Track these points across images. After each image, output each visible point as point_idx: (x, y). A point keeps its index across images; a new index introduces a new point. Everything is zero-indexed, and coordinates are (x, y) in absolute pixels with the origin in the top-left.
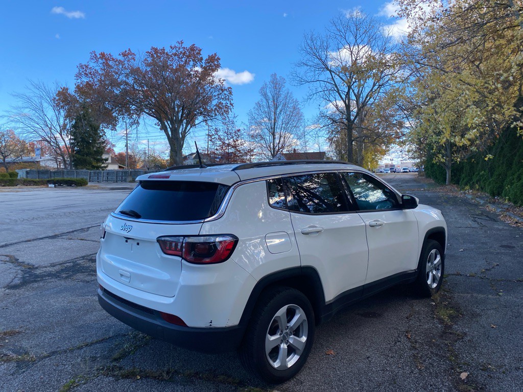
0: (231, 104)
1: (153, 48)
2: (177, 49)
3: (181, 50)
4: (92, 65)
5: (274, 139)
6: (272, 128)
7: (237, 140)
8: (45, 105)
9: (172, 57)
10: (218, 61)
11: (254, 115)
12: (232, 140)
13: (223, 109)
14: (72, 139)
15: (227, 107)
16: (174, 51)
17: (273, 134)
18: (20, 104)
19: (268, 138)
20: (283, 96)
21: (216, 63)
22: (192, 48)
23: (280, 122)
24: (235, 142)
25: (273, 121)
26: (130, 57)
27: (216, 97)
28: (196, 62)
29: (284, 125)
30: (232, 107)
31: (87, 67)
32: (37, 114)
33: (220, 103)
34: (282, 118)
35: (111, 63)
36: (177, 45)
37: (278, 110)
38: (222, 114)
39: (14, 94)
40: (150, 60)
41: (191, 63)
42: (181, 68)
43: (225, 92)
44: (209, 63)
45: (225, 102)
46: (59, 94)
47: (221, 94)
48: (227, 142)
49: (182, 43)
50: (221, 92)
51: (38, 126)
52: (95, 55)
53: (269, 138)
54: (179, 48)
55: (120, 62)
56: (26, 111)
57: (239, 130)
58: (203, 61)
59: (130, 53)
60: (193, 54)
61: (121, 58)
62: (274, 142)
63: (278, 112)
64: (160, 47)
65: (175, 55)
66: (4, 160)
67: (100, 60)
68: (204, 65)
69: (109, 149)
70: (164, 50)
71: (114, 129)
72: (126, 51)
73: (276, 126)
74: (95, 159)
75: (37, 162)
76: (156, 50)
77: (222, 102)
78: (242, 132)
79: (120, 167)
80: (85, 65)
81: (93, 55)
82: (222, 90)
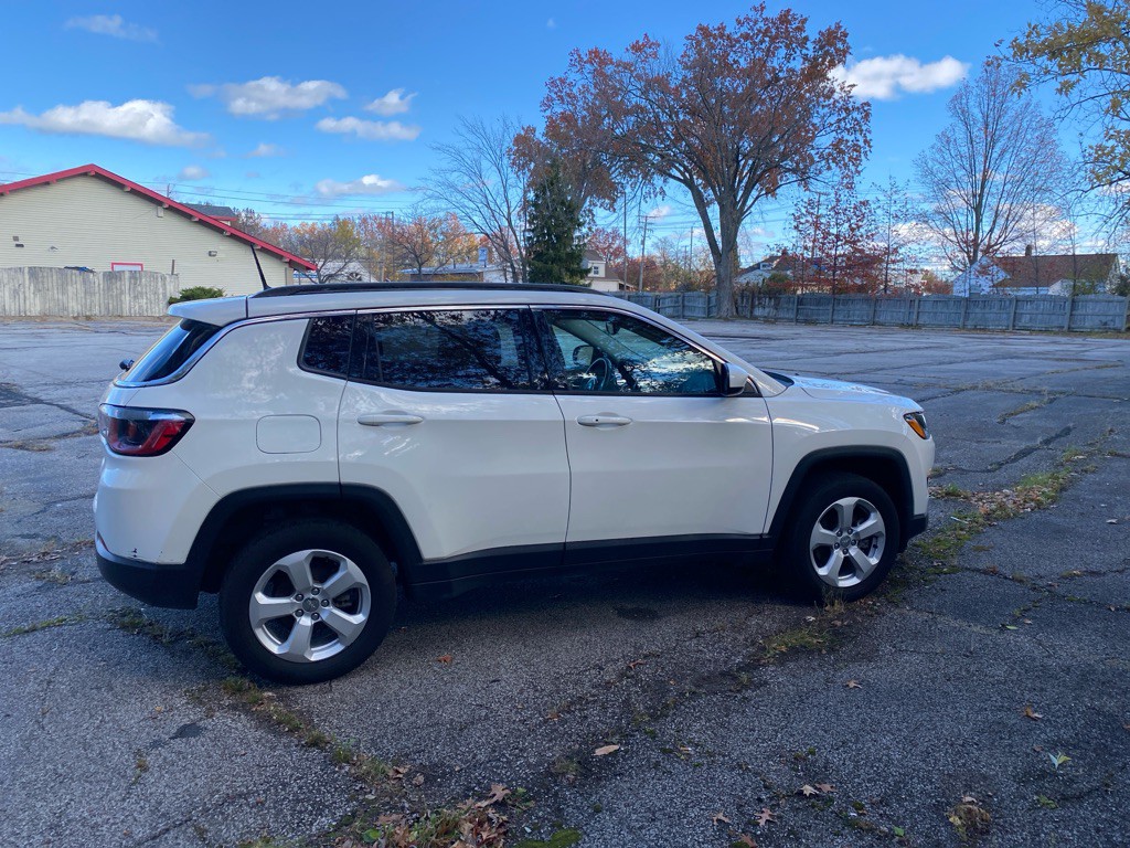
0: (865, 141)
1: (701, 28)
2: (751, 24)
3: (761, 24)
4: (572, 77)
5: (979, 221)
6: (974, 196)
7: (859, 227)
8: (485, 164)
9: (739, 41)
10: (844, 42)
11: (930, 164)
12: (847, 225)
13: (848, 155)
14: (529, 230)
15: (856, 148)
16: (744, 29)
17: (978, 209)
18: (444, 165)
19: (962, 218)
20: (1011, 113)
21: (840, 45)
22: (785, 18)
23: (998, 178)
24: (853, 230)
25: (979, 176)
26: (649, 51)
27: (833, 128)
28: (793, 49)
29: (1008, 186)
30: (868, 149)
31: (563, 81)
32: (471, 183)
33: (841, 141)
34: (1005, 169)
35: (609, 69)
36: (752, 14)
37: (997, 149)
38: (845, 165)
39: (434, 145)
40: (692, 54)
41: (782, 52)
42: (758, 66)
43: (855, 115)
44: (821, 48)
45: (852, 137)
46: (518, 140)
47: (844, 119)
48: (834, 231)
49: (763, 9)
50: (844, 115)
51: (472, 205)
52: (579, 56)
53: (965, 219)
54: (756, 22)
55: (627, 66)
56: (453, 177)
57: (865, 203)
58: (810, 45)
59: (648, 43)
60: (785, 29)
61: (628, 57)
62: (977, 229)
63: (995, 155)
64: (713, 25)
65: (746, 37)
66: (420, 271)
67: (588, 66)
68: (811, 54)
69: (618, 248)
70: (724, 28)
71: (612, 208)
72: (637, 42)
73: (986, 190)
74: (567, 270)
75: (479, 273)
76: (704, 31)
77: (846, 137)
78: (873, 206)
79: (621, 286)
80: (560, 79)
81: (576, 56)
82: (847, 109)
